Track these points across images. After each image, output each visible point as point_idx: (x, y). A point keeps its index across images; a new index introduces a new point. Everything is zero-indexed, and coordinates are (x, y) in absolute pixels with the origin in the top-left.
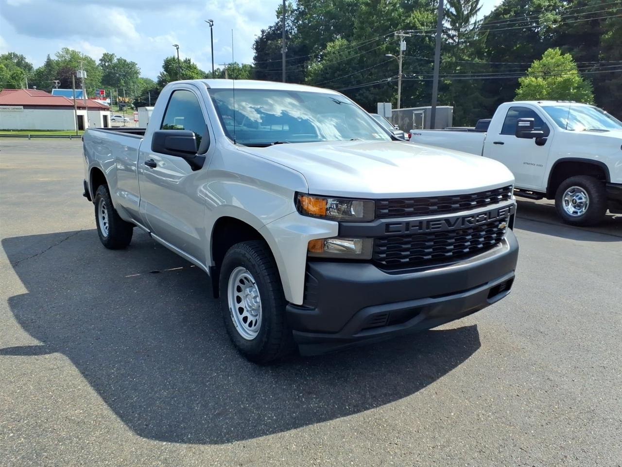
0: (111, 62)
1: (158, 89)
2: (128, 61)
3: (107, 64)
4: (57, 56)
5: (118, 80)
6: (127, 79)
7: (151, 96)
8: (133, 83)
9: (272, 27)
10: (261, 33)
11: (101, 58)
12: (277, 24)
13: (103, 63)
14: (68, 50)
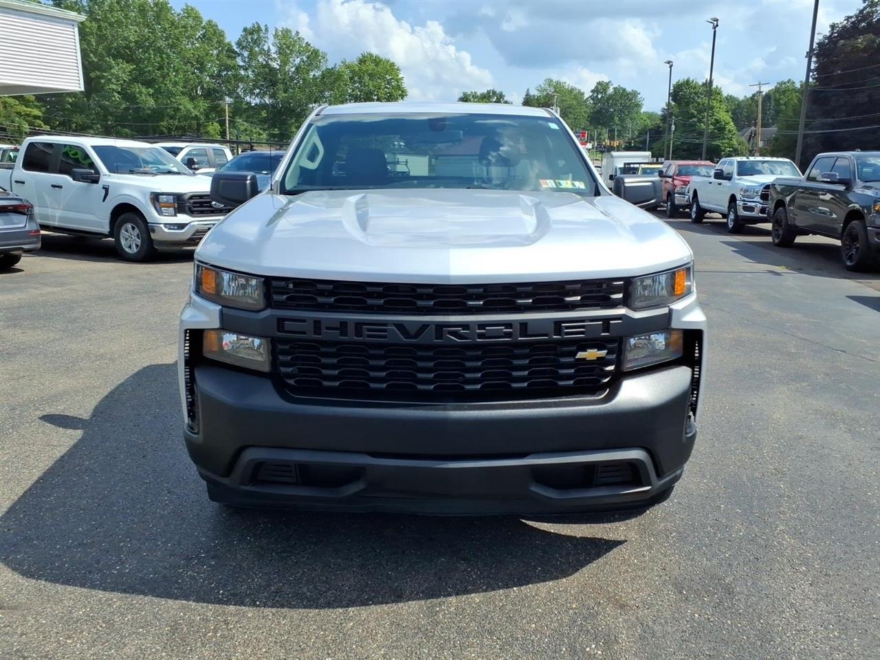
0: (605, 93)
1: (660, 127)
2: (629, 90)
3: (599, 96)
4: (538, 90)
5: (611, 117)
6: (623, 115)
7: (650, 137)
8: (631, 119)
9: (851, 17)
10: (830, 29)
11: (593, 88)
12: (861, 12)
13: (595, 95)
14: (552, 81)
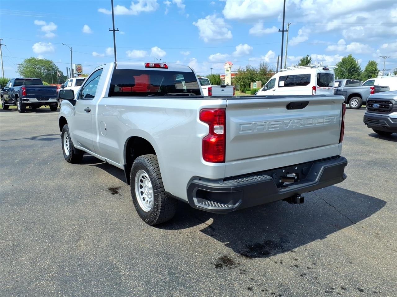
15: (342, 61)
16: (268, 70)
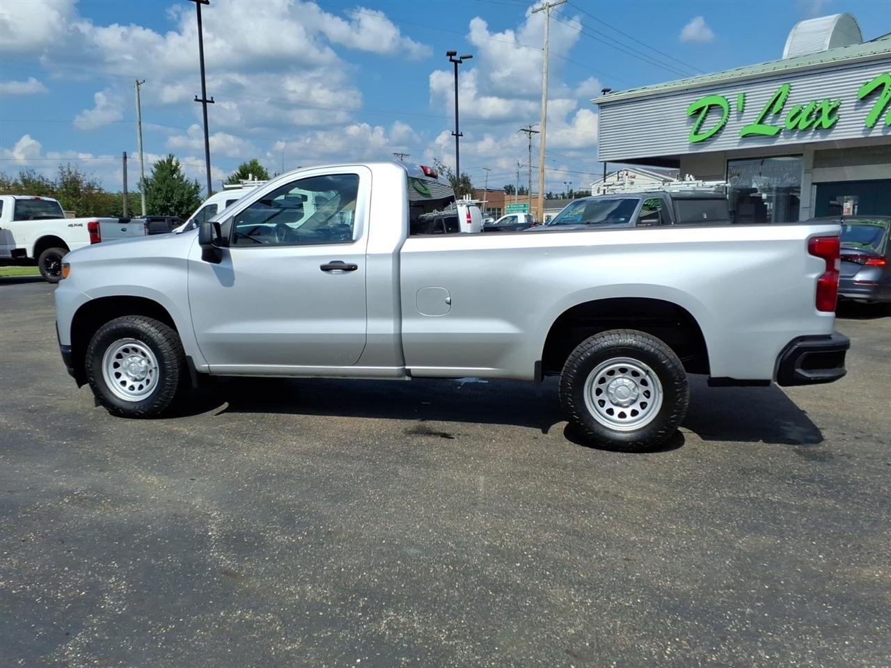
15: (241, 171)
16: (84, 184)
